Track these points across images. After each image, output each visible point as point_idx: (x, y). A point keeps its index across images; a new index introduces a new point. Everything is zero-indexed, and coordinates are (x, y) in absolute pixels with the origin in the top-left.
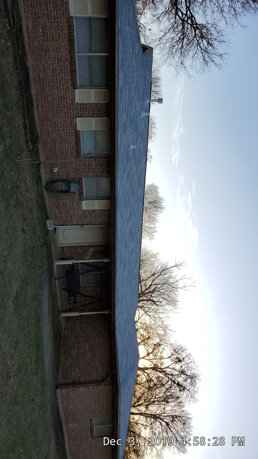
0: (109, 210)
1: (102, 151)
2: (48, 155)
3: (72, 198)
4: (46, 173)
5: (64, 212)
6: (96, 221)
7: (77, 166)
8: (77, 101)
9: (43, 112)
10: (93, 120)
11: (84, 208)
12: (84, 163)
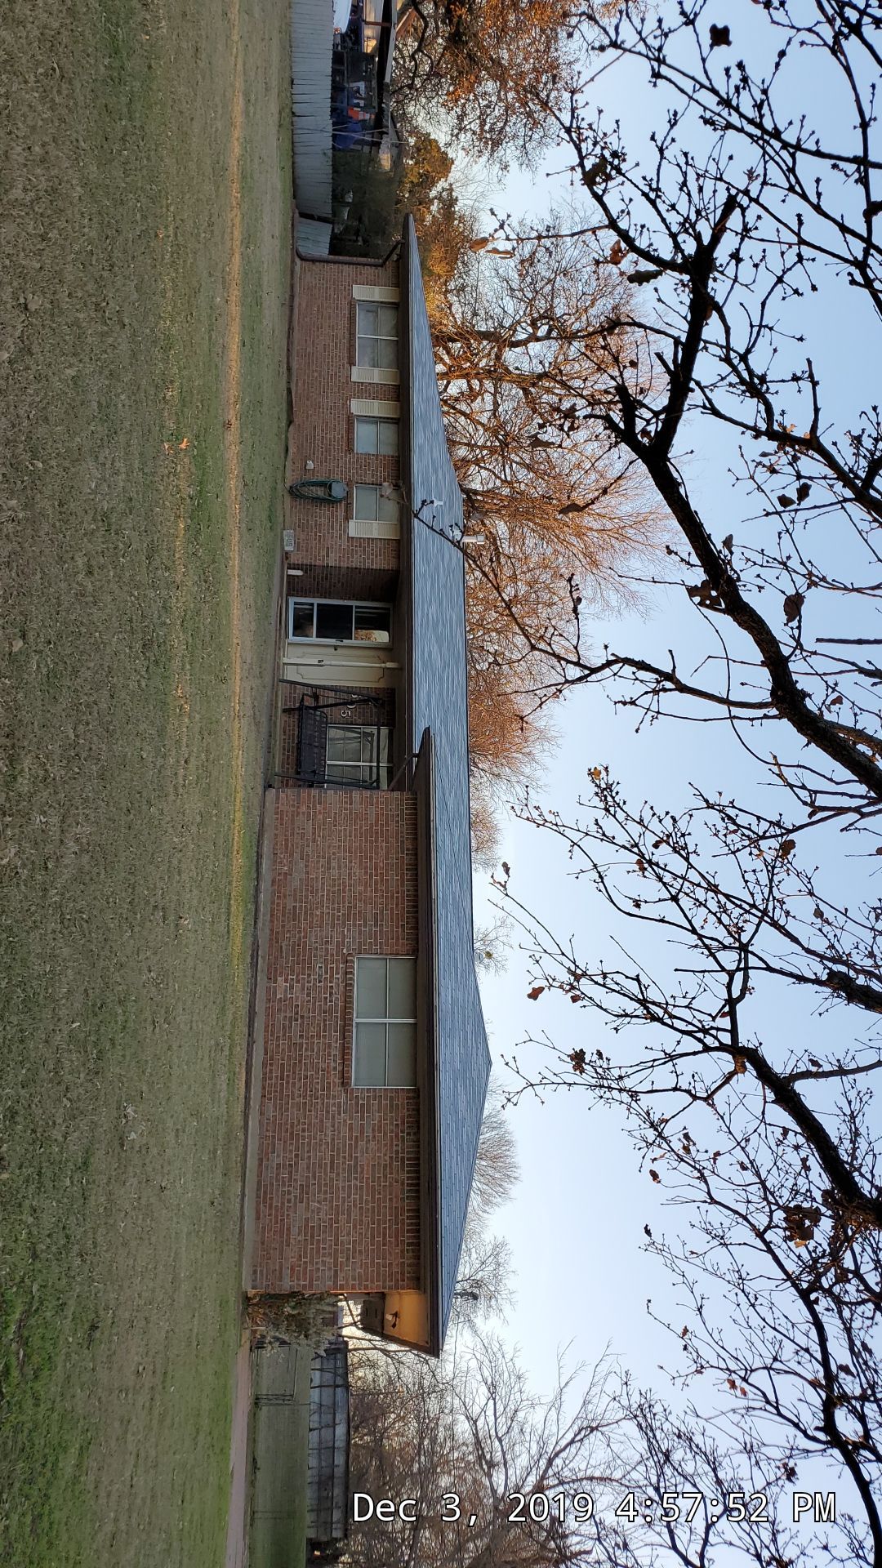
0: (398, 541)
1: (388, 450)
2: (302, 445)
3: (332, 515)
4: (293, 471)
5: (315, 540)
6: (372, 561)
7: (345, 464)
8: (354, 378)
9: (304, 390)
10: (376, 403)
11: (352, 533)
12: (358, 461)
